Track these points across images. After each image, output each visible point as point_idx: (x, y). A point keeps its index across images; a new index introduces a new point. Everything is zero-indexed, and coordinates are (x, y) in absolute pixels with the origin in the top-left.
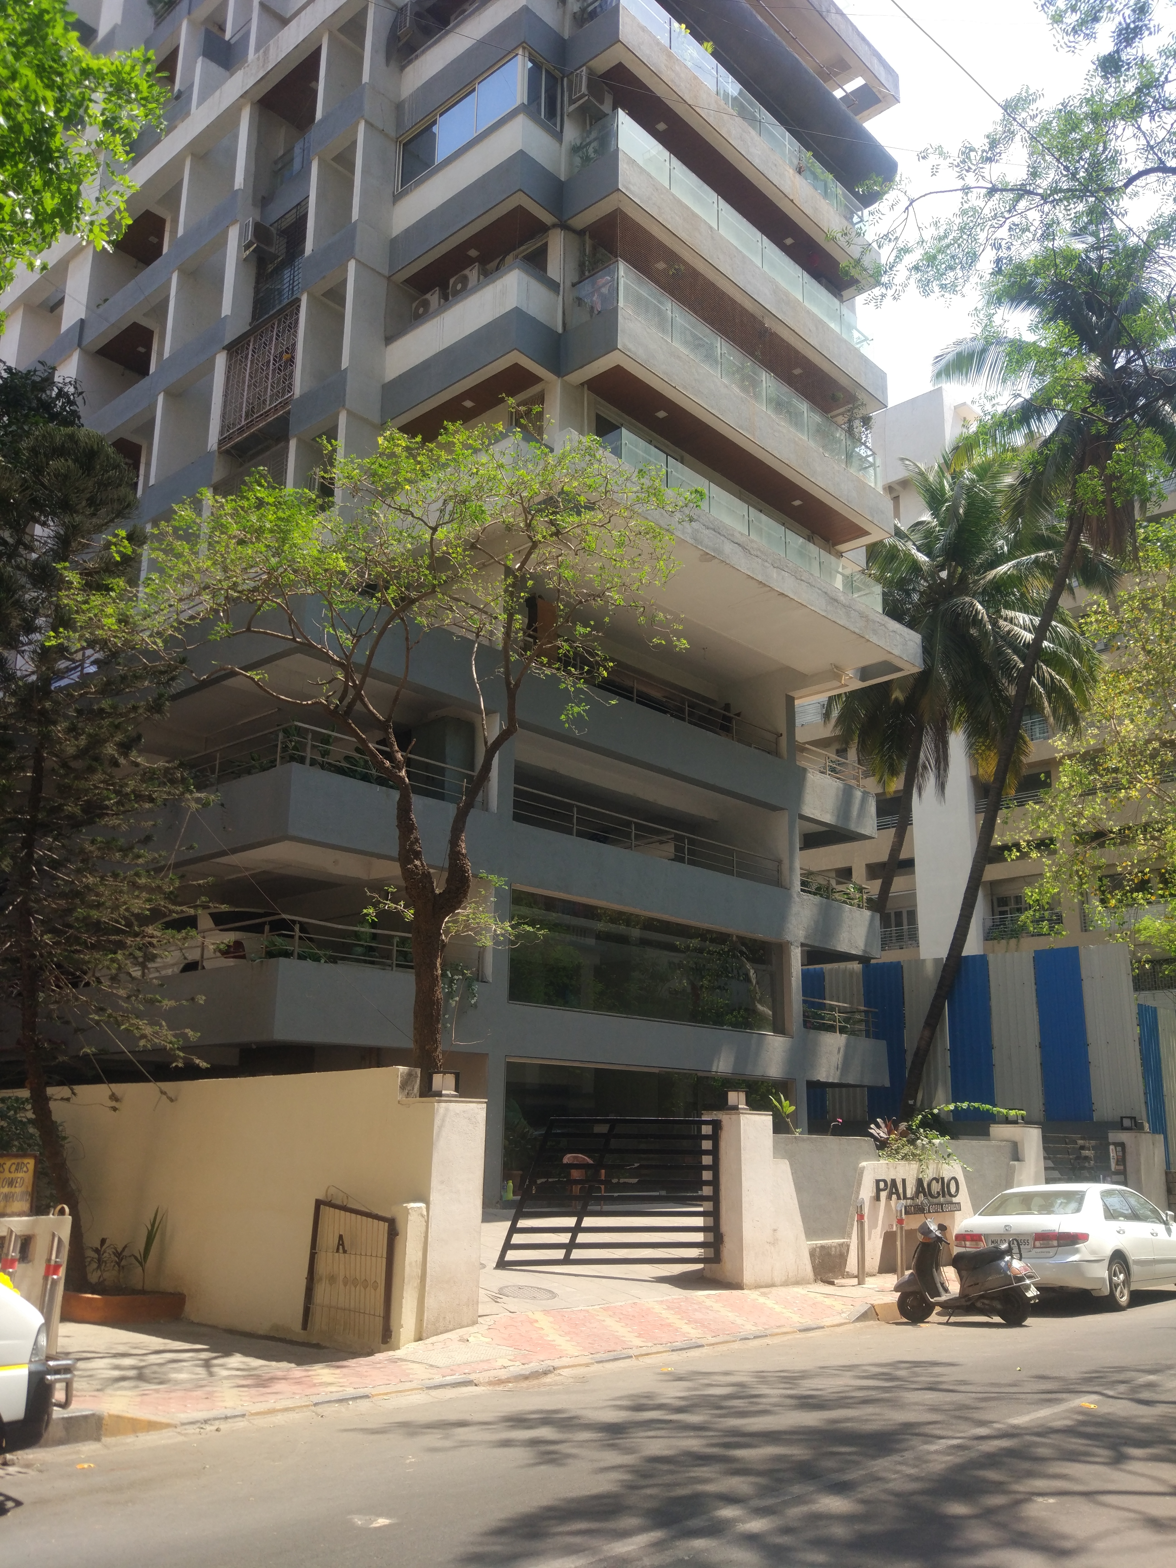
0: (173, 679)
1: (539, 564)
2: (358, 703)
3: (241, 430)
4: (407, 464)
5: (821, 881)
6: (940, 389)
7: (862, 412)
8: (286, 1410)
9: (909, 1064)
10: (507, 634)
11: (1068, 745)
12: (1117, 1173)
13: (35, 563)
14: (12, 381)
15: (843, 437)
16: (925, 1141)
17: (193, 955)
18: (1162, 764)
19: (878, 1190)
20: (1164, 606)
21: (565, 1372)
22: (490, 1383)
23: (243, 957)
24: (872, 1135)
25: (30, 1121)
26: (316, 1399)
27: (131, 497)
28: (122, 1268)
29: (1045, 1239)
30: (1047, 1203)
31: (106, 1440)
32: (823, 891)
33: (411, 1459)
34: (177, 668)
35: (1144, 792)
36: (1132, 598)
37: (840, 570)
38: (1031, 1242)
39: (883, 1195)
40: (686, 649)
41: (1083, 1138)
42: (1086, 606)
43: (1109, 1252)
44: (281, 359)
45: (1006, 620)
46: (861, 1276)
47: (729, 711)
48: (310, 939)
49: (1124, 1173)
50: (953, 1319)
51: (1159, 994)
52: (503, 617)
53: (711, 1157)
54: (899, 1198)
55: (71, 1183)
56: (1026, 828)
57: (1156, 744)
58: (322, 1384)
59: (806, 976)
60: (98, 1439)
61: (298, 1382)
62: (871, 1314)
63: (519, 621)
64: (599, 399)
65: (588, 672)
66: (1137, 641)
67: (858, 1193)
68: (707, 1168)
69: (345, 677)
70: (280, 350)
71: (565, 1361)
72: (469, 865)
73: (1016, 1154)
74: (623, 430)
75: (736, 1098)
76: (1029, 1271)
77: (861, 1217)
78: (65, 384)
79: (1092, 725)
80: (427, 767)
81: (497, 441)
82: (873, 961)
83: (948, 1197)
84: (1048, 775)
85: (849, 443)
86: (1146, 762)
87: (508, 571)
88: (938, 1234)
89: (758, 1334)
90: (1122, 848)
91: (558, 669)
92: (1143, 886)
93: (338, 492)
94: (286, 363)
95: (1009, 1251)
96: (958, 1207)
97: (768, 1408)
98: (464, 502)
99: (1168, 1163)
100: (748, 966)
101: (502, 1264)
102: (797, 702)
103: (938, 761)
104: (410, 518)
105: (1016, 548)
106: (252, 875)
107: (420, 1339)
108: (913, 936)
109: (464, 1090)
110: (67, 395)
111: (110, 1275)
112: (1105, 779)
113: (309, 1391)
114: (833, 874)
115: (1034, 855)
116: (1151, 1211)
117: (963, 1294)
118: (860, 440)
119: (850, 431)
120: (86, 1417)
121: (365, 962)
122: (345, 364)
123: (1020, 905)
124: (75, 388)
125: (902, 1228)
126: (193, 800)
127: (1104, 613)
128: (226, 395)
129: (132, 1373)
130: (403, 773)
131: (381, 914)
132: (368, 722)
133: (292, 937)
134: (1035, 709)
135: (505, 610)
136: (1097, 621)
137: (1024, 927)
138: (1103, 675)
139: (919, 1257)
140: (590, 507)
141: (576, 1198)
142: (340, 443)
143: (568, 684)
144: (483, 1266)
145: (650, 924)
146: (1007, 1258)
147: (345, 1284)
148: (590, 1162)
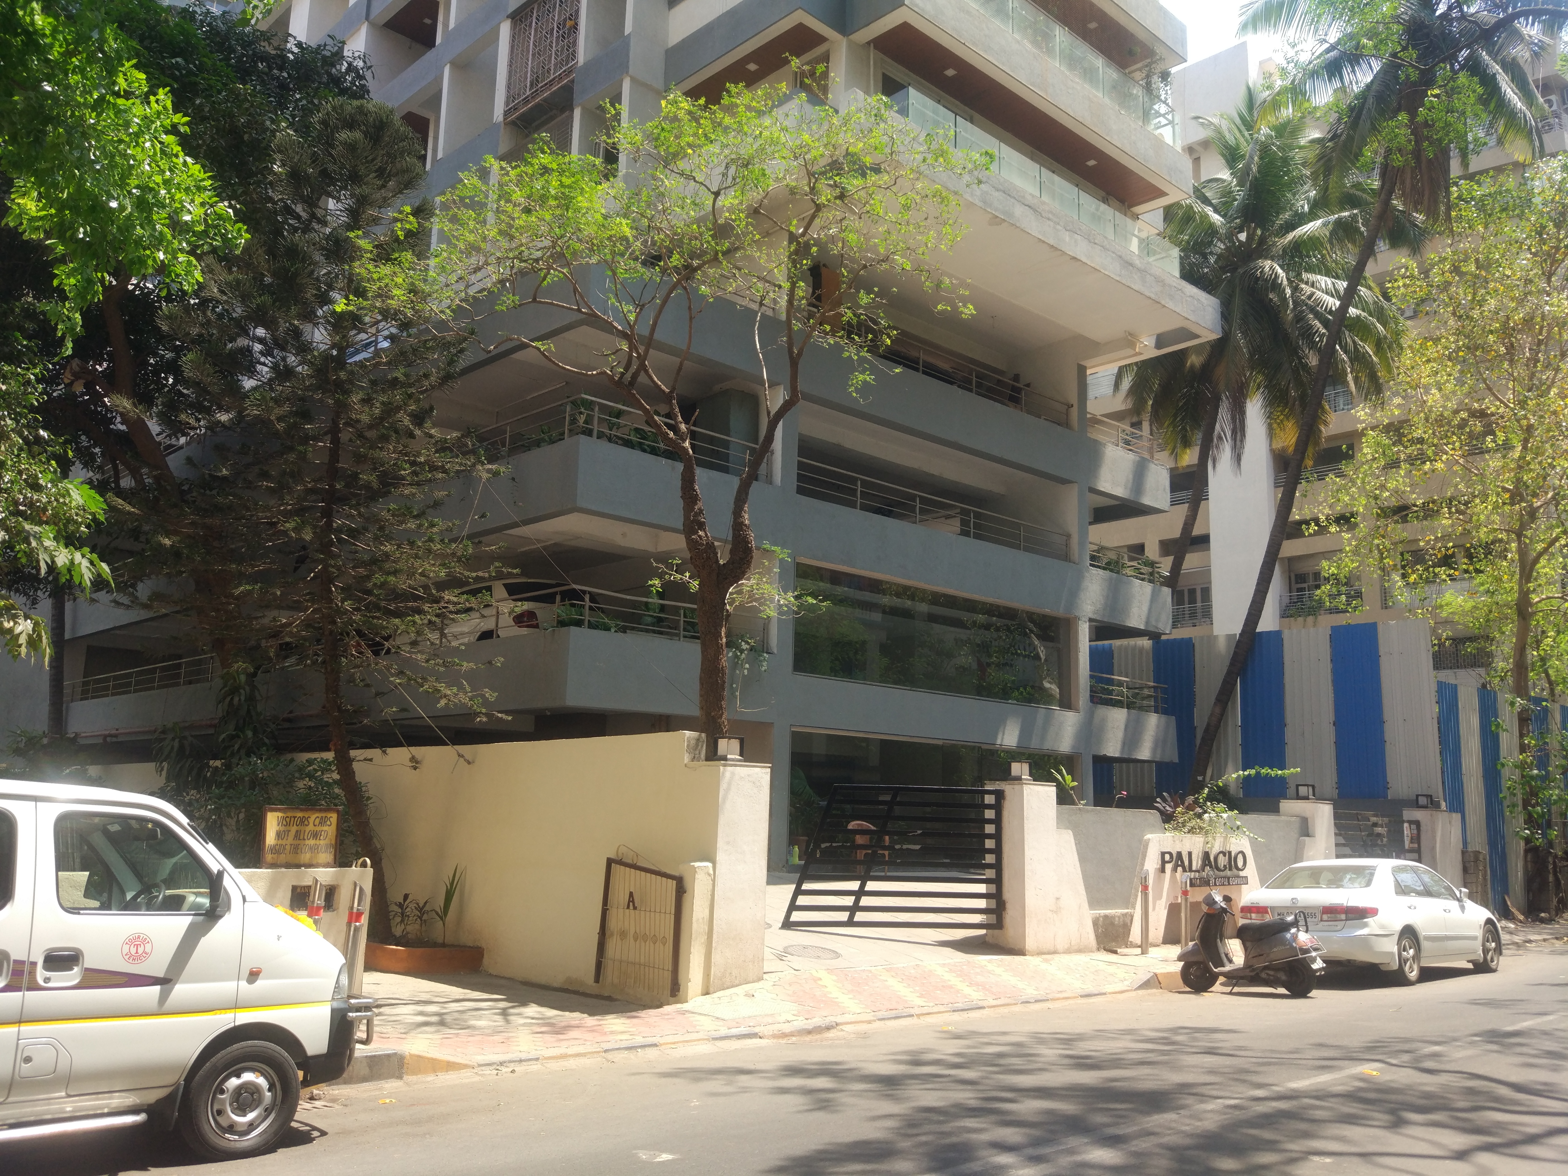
0: (462, 351)
1: (823, 228)
2: (642, 373)
3: (526, 101)
4: (689, 128)
5: (1112, 556)
6: (1244, 44)
7: (1159, 68)
8: (578, 1055)
9: (1198, 741)
10: (790, 302)
11: (1371, 415)
12: (1411, 851)
13: (328, 238)
14: (303, 56)
15: (1140, 93)
16: (1213, 814)
17: (489, 625)
18: (1471, 435)
19: (1164, 862)
20: (1477, 268)
21: (848, 1028)
22: (774, 1036)
23: (536, 626)
24: (1157, 809)
25: (335, 782)
26: (606, 1046)
27: (418, 170)
28: (424, 922)
29: (1332, 912)
30: (1336, 877)
31: (407, 1078)
32: (1113, 566)
33: (695, 1103)
34: (465, 339)
35: (1449, 464)
36: (1443, 260)
37: (1136, 233)
38: (1319, 915)
39: (1169, 867)
40: (972, 315)
41: (1376, 816)
42: (1393, 270)
43: (1398, 927)
44: (564, 26)
45: (1307, 283)
46: (1144, 947)
47: (1018, 381)
48: (603, 611)
49: (1418, 851)
50: (1236, 989)
51: (1461, 673)
52: (786, 285)
53: (993, 826)
54: (1184, 870)
55: (375, 840)
56: (1325, 501)
57: (1464, 415)
58: (612, 1033)
59: (1094, 654)
60: (400, 1077)
61: (592, 1030)
62: (1153, 982)
63: (803, 289)
64: (886, 59)
65: (871, 340)
66: (1447, 305)
67: (1143, 865)
68: (990, 836)
69: (630, 348)
70: (563, 17)
71: (848, 1018)
72: (752, 536)
73: (1305, 829)
74: (912, 91)
75: (1019, 769)
76: (1315, 944)
77: (1145, 888)
78: (354, 58)
79: (1396, 394)
80: (712, 440)
81: (781, 103)
82: (1163, 637)
83: (1235, 870)
84: (1351, 447)
85: (1146, 99)
86: (1453, 433)
87: (792, 238)
88: (1223, 905)
89: (1040, 998)
90: (1425, 522)
91: (840, 337)
92: (1447, 561)
93: (622, 158)
94: (569, 30)
95: (1295, 924)
96: (1245, 880)
97: (1047, 1067)
98: (747, 166)
99: (1465, 843)
100: (1036, 642)
101: (787, 924)
102: (1089, 372)
103: (1234, 432)
104: (692, 183)
105: (1318, 207)
106: (545, 548)
107: (707, 993)
108: (1207, 613)
109: (749, 755)
110: (356, 70)
111: (413, 928)
112: (1408, 451)
113: (599, 1039)
114: (1126, 550)
115: (1333, 529)
116: (1445, 888)
117: (1248, 965)
118: (1158, 97)
119: (1148, 88)
120: (388, 1056)
121: (654, 632)
122: (628, 29)
123: (1318, 579)
124: (364, 62)
125: (1186, 900)
126: (483, 472)
127: (1412, 277)
128: (510, 65)
129: (434, 1019)
130: (687, 444)
131: (667, 585)
132: (654, 394)
133: (583, 606)
134: (1339, 379)
135: (789, 278)
136: (1404, 285)
137: (1320, 602)
138: (1409, 343)
139: (1203, 927)
140: (877, 169)
141: (860, 862)
142: (624, 108)
143: (851, 352)
144: (770, 926)
145: (937, 599)
146: (1293, 930)
147: (636, 940)
148: (873, 828)
